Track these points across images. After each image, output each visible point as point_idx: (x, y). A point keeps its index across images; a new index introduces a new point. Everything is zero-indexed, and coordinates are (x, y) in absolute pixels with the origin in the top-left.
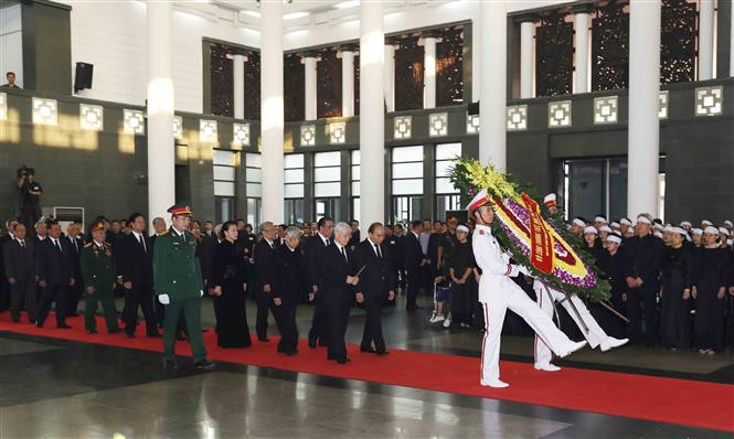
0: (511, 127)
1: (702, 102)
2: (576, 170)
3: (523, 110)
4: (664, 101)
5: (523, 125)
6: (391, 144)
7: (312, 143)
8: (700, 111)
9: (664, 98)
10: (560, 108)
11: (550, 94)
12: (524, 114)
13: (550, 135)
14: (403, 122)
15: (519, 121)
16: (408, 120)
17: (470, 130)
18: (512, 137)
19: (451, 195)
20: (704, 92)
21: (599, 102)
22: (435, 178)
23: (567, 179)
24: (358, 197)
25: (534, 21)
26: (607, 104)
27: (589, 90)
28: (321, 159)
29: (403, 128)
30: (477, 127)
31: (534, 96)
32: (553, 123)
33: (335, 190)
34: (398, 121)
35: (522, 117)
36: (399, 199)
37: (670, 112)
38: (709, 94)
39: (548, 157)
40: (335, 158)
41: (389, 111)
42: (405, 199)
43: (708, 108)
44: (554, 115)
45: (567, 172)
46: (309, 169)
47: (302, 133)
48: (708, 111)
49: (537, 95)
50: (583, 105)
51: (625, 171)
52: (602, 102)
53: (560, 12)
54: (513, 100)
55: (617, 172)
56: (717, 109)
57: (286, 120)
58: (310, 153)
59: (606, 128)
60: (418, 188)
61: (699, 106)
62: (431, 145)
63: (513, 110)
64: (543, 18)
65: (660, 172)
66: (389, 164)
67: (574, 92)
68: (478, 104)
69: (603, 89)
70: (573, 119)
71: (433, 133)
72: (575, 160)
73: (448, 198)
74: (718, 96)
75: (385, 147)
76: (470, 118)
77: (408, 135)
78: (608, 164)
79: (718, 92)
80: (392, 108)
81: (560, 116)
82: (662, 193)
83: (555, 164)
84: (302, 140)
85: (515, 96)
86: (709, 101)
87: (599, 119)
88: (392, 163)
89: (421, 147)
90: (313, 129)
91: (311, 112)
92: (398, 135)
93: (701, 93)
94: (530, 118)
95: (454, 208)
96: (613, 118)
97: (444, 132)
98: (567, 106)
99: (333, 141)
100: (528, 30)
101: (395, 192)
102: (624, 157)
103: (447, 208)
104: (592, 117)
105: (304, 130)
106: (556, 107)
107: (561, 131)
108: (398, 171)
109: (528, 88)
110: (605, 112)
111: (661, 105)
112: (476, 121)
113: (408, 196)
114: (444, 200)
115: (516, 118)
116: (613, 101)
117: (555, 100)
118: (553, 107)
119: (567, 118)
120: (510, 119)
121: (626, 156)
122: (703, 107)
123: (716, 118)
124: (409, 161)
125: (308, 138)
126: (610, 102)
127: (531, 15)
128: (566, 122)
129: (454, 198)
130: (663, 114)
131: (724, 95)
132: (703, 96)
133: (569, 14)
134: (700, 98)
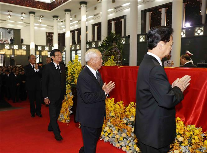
0: (141, 41)
1: (197, 32)
7: (94, 46)
8: (196, 34)
20: (198, 29)
25: (150, 12)
35: (143, 38)
53: (157, 8)
56: (202, 34)
61: (196, 33)
64: (153, 11)
74: (202, 30)
79: (202, 28)
86: (199, 31)
91: (96, 39)
97: (124, 43)
99: (99, 45)
100: (148, 15)
115: (142, 39)
122: (197, 33)
123: (201, 36)
127: (149, 10)
130: (184, 36)
131: (204, 29)
132: (197, 30)
133: (160, 9)
134: (196, 31)
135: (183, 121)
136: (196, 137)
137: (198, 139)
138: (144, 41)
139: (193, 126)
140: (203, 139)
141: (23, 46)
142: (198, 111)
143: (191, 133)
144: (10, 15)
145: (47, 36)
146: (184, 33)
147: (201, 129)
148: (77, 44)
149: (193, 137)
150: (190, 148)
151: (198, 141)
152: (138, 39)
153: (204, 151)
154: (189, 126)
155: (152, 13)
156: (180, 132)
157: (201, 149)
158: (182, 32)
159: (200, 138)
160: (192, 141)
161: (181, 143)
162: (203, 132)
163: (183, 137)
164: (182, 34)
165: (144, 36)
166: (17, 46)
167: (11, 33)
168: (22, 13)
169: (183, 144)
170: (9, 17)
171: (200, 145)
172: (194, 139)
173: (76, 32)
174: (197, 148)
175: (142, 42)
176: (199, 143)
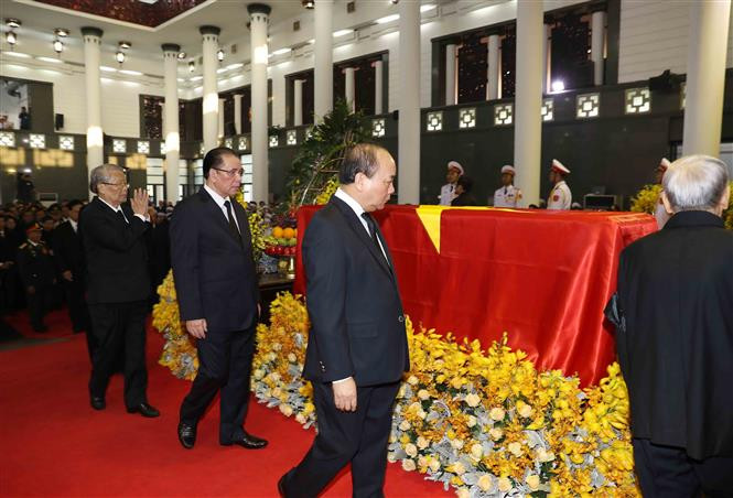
0: (430, 128)
1: (582, 107)
4: (551, 106)
8: (581, 114)
9: (551, 103)
10: (468, 113)
12: (440, 119)
20: (584, 99)
21: (499, 108)
25: (457, 43)
26: (504, 110)
27: (500, 97)
31: (456, 103)
32: (463, 125)
35: (438, 121)
37: (554, 116)
38: (588, 100)
43: (587, 112)
44: (462, 119)
48: (588, 114)
50: (486, 111)
53: (477, 35)
56: (595, 113)
59: (504, 129)
61: (580, 111)
64: (465, 41)
67: (486, 99)
70: (478, 122)
71: (375, 134)
74: (596, 102)
79: (595, 98)
81: (467, 121)
84: (289, 140)
86: (588, 106)
87: (498, 122)
90: (294, 133)
93: (581, 99)
94: (445, 122)
96: (508, 121)
97: (382, 133)
98: (473, 112)
100: (451, 52)
104: (492, 120)
107: (467, 132)
110: (503, 118)
115: (434, 122)
116: (508, 107)
118: (462, 113)
119: (473, 121)
120: (430, 123)
122: (583, 111)
123: (594, 119)
126: (506, 107)
127: (454, 39)
128: (471, 124)
130: (549, 117)
131: (601, 99)
132: (584, 102)
133: (484, 36)
134: (580, 103)
135: (532, 361)
136: (564, 404)
137: (570, 407)
138: (439, 128)
139: (558, 373)
140: (582, 406)
141: (62, 139)
142: (569, 329)
143: (552, 392)
144: (15, 35)
145: (143, 108)
146: (548, 110)
147: (577, 381)
148: (239, 136)
149: (557, 405)
150: (549, 434)
151: (568, 413)
152: (424, 122)
153: (581, 440)
154: (548, 374)
155: (461, 46)
156: (525, 393)
157: (575, 435)
158: (544, 105)
159: (573, 404)
160: (554, 416)
161: (527, 422)
162: (581, 387)
163: (532, 405)
164: (544, 111)
165: (440, 116)
166: (42, 138)
167: (19, 94)
168: (57, 31)
169: (532, 426)
170: (11, 39)
171: (574, 424)
172: (560, 408)
173: (237, 99)
174: (565, 433)
175: (436, 133)
176: (571, 420)
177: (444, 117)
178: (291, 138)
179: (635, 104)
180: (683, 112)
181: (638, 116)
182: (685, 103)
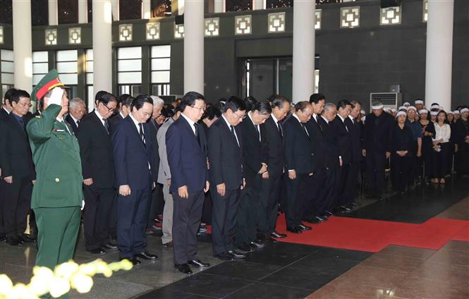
0: (208, 34)
1: (345, 18)
2: (255, 67)
3: (216, 21)
4: (318, 17)
5: (216, 33)
6: (117, 46)
7: (55, 43)
8: (344, 24)
9: (318, 15)
10: (243, 21)
11: (236, 10)
12: (217, 24)
13: (236, 41)
14: (126, 29)
15: (213, 30)
16: (130, 27)
17: (177, 35)
18: (208, 41)
19: (162, 84)
20: (347, 11)
21: (272, 17)
22: (151, 71)
23: (248, 73)
24: (92, 85)
26: (277, 18)
27: (265, 8)
28: (62, 56)
29: (126, 33)
30: (182, 34)
31: (224, 11)
32: (238, 31)
33: (73, 80)
34: (122, 28)
35: (215, 27)
36: (123, 87)
37: (322, 25)
38: (350, 12)
39: (235, 56)
40: (73, 54)
41: (114, 20)
42: (127, 87)
43: (350, 22)
44: (239, 26)
45: (248, 69)
46: (53, 63)
47: (47, 35)
48: (350, 24)
49: (226, 10)
50: (260, 19)
51: (291, 68)
52: (274, 17)
54: (208, 13)
55: (285, 69)
56: (356, 23)
57: (33, 24)
58: (53, 51)
59: (277, 36)
60: (137, 79)
61: (344, 21)
62: (147, 46)
63: (209, 22)
65: (316, 69)
66: (115, 60)
67: (254, 9)
68: (183, 16)
69: (275, 6)
70: (253, 29)
71: (149, 37)
72: (255, 59)
73: (160, 86)
74: (357, 14)
75: (113, 47)
76: (177, 26)
77: (129, 38)
78: (278, 62)
79: (356, 11)
80: (117, 18)
81: (243, 27)
82: (317, 84)
83: (240, 61)
84: (47, 40)
85: (210, 11)
86: (350, 17)
87: (272, 29)
88: (118, 60)
89: (140, 48)
90: (55, 32)
91: (53, 18)
92: (122, 39)
93: (345, 11)
94: (221, 28)
95: (165, 94)
96: (282, 29)
97: (157, 37)
98: (248, 19)
99: (72, 42)
101: (120, 82)
102: (289, 57)
103: (160, 94)
104: (267, 27)
105: (48, 32)
106: (240, 19)
107: (244, 38)
108: (122, 66)
109: (220, 5)
110: (276, 25)
111: (316, 20)
112: (181, 29)
113: (130, 85)
114: (157, 88)
115: (211, 27)
116: (282, 16)
117: (239, 14)
118: (238, 20)
119: (249, 28)
120: (207, 28)
121: (292, 56)
122: (346, 22)
124: (131, 59)
125: (52, 40)
126: (280, 16)
128: (248, 31)
129: (165, 86)
131: (361, 13)
132: (346, 14)
134: (344, 15)
177: (220, 23)
178: (51, 38)
179: (388, 16)
180: (425, 24)
181: (391, 27)
182: (426, 18)
